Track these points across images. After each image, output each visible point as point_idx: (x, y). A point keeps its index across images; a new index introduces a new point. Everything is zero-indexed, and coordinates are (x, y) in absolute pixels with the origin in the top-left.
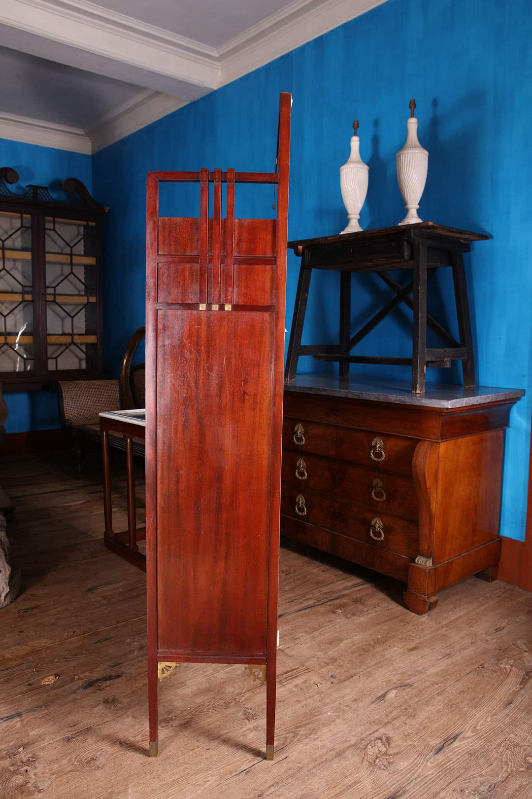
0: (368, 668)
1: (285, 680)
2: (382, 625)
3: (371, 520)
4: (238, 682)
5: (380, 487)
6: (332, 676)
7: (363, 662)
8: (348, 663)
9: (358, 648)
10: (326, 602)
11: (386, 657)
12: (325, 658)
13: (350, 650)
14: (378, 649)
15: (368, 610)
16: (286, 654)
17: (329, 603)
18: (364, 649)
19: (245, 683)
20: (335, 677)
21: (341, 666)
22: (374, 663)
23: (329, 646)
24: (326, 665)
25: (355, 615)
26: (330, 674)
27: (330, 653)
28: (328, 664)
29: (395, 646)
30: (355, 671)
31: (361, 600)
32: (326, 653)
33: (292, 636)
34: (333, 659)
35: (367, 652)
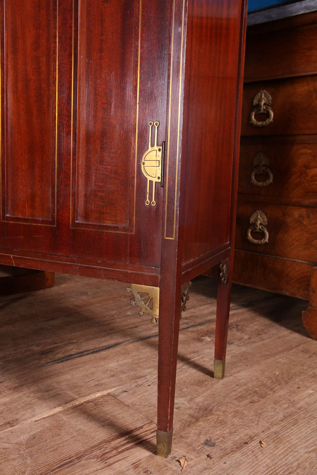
0: (273, 424)
1: (114, 452)
2: (277, 357)
3: (250, 217)
4: (14, 459)
5: (264, 165)
6: (207, 443)
7: (260, 414)
8: (234, 416)
9: (247, 390)
10: (188, 328)
11: (299, 406)
12: (190, 408)
13: (234, 393)
14: (282, 393)
15: (250, 338)
16: (121, 403)
17: (191, 329)
18: (256, 392)
19: (28, 461)
20: (213, 445)
21: (222, 423)
22: (281, 416)
23: (196, 387)
24: (194, 420)
25: (232, 343)
26: (203, 439)
27: (199, 399)
28: (197, 420)
29: (307, 388)
30: (250, 432)
31: (237, 326)
32: (191, 399)
33: (133, 373)
34: (206, 409)
35: (262, 397)
